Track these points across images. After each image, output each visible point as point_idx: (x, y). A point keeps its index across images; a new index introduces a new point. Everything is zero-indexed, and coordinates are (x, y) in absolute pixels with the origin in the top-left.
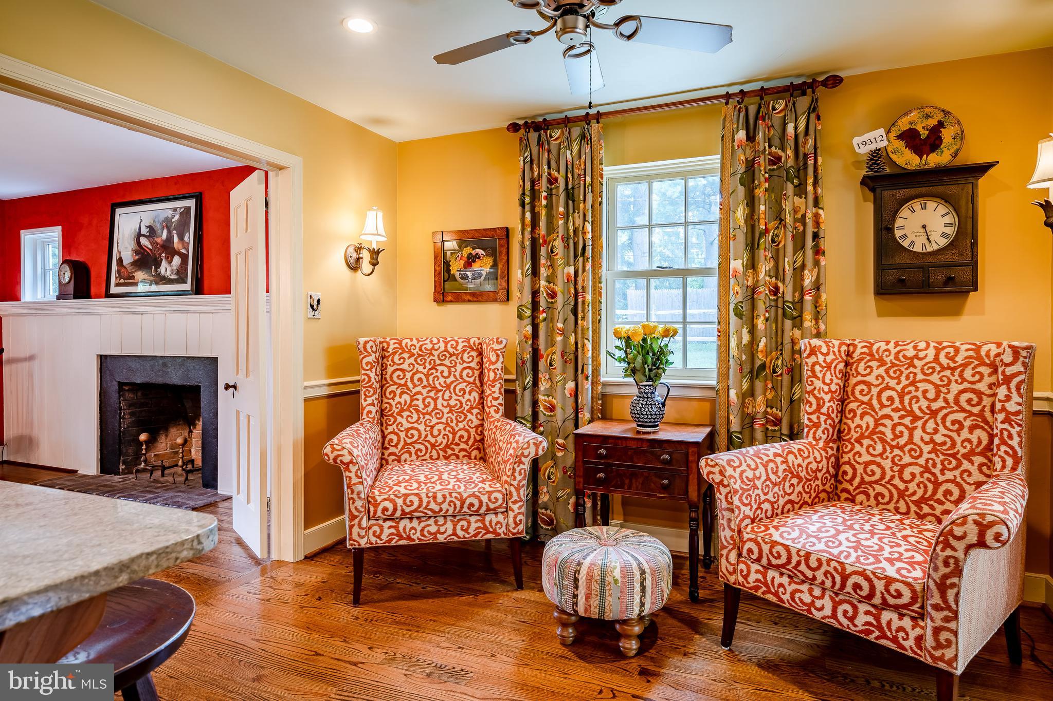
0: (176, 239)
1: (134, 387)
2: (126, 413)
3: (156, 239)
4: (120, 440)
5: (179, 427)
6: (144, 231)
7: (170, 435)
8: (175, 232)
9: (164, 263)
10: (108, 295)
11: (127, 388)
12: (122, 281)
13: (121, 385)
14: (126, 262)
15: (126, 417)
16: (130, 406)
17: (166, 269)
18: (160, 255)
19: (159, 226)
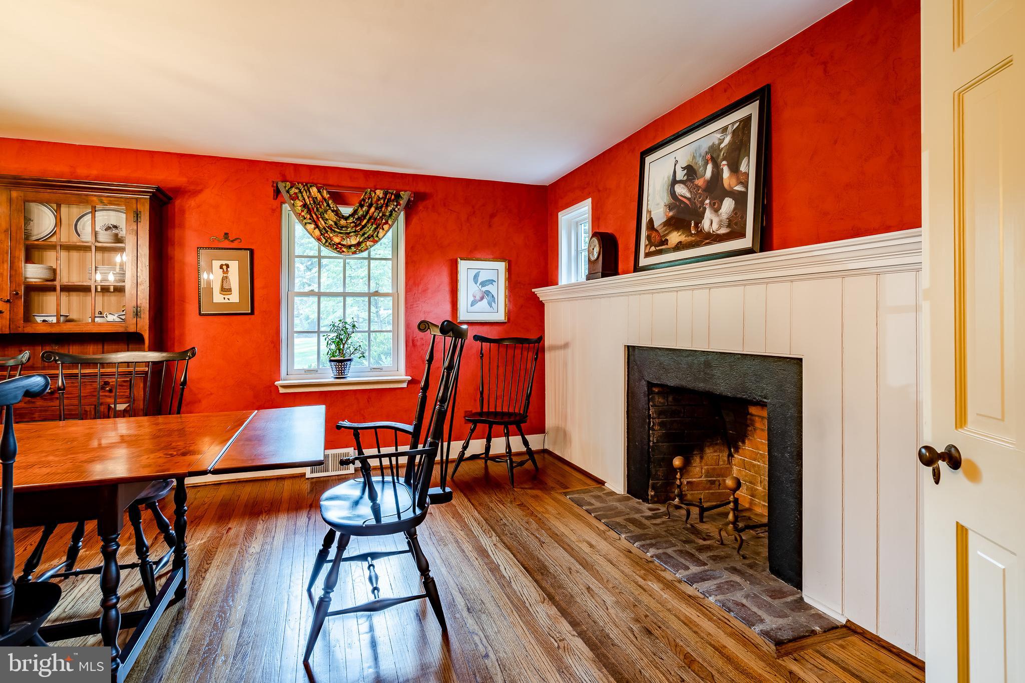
0: (726, 173)
1: (666, 390)
2: (655, 422)
3: (696, 182)
4: (649, 457)
5: (717, 447)
6: (681, 175)
7: (705, 458)
8: (724, 162)
9: (708, 214)
10: (637, 269)
11: (656, 390)
12: (653, 249)
13: (650, 385)
14: (657, 224)
15: (656, 428)
16: (660, 413)
17: (711, 222)
18: (702, 202)
19: (700, 162)
